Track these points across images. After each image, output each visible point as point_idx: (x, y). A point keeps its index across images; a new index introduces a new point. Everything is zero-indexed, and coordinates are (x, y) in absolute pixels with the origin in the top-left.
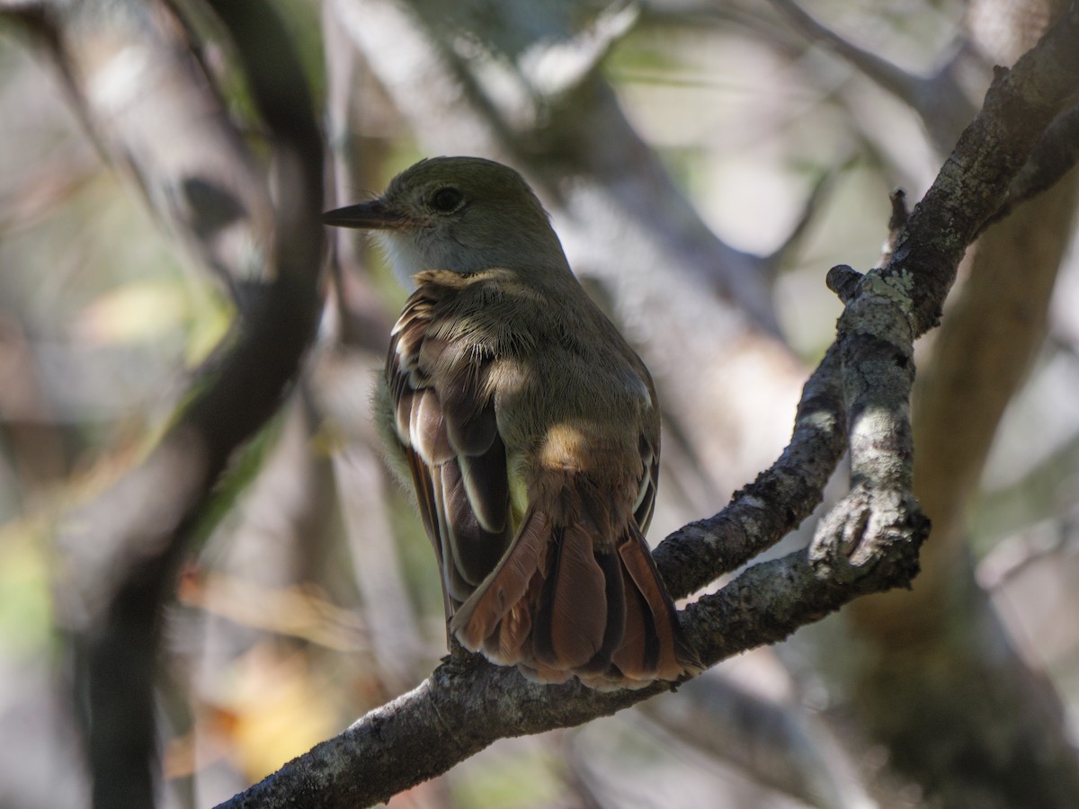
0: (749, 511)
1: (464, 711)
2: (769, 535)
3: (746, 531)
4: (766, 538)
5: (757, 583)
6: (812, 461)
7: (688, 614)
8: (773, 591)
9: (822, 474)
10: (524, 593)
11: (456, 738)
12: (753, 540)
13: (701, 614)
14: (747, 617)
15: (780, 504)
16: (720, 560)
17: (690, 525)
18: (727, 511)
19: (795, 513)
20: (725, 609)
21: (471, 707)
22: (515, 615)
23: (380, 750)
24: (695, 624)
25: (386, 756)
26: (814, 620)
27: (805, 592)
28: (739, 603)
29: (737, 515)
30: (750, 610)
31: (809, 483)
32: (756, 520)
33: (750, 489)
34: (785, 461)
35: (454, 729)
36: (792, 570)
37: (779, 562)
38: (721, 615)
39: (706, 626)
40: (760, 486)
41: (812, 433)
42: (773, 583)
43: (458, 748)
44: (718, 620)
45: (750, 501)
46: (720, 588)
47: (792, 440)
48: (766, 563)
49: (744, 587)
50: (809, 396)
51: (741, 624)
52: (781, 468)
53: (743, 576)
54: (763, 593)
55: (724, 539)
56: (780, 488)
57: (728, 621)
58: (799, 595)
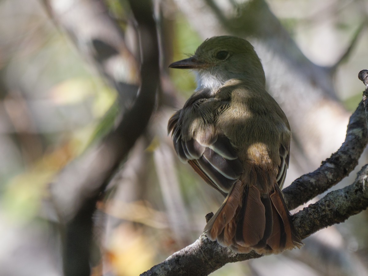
0: (328, 169)
1: (213, 252)
2: (337, 179)
3: (327, 177)
4: (335, 180)
5: (332, 199)
6: (353, 148)
7: (304, 212)
8: (339, 202)
9: (358, 154)
10: (234, 216)
11: (210, 263)
12: (330, 181)
13: (310, 212)
14: (328, 213)
15: (341, 166)
16: (317, 189)
17: (304, 175)
18: (319, 169)
19: (347, 169)
20: (319, 209)
21: (216, 251)
22: (230, 225)
23: (179, 268)
24: (307, 216)
25: (181, 271)
26: (356, 214)
27: (352, 202)
28: (325, 207)
29: (323, 171)
30: (329, 210)
31: (353, 157)
32: (331, 172)
33: (328, 160)
34: (343, 149)
35: (209, 259)
36: (346, 194)
37: (341, 190)
38: (318, 212)
39: (312, 217)
40: (332, 159)
41: (354, 137)
42: (339, 199)
43: (211, 267)
44: (317, 214)
45: (329, 165)
46: (317, 201)
47: (346, 140)
48: (336, 191)
49: (327, 200)
50: (352, 122)
51: (326, 216)
52: (341, 151)
53: (326, 196)
54: (335, 203)
55: (318, 180)
56: (341, 160)
57: (321, 215)
58: (349, 203)
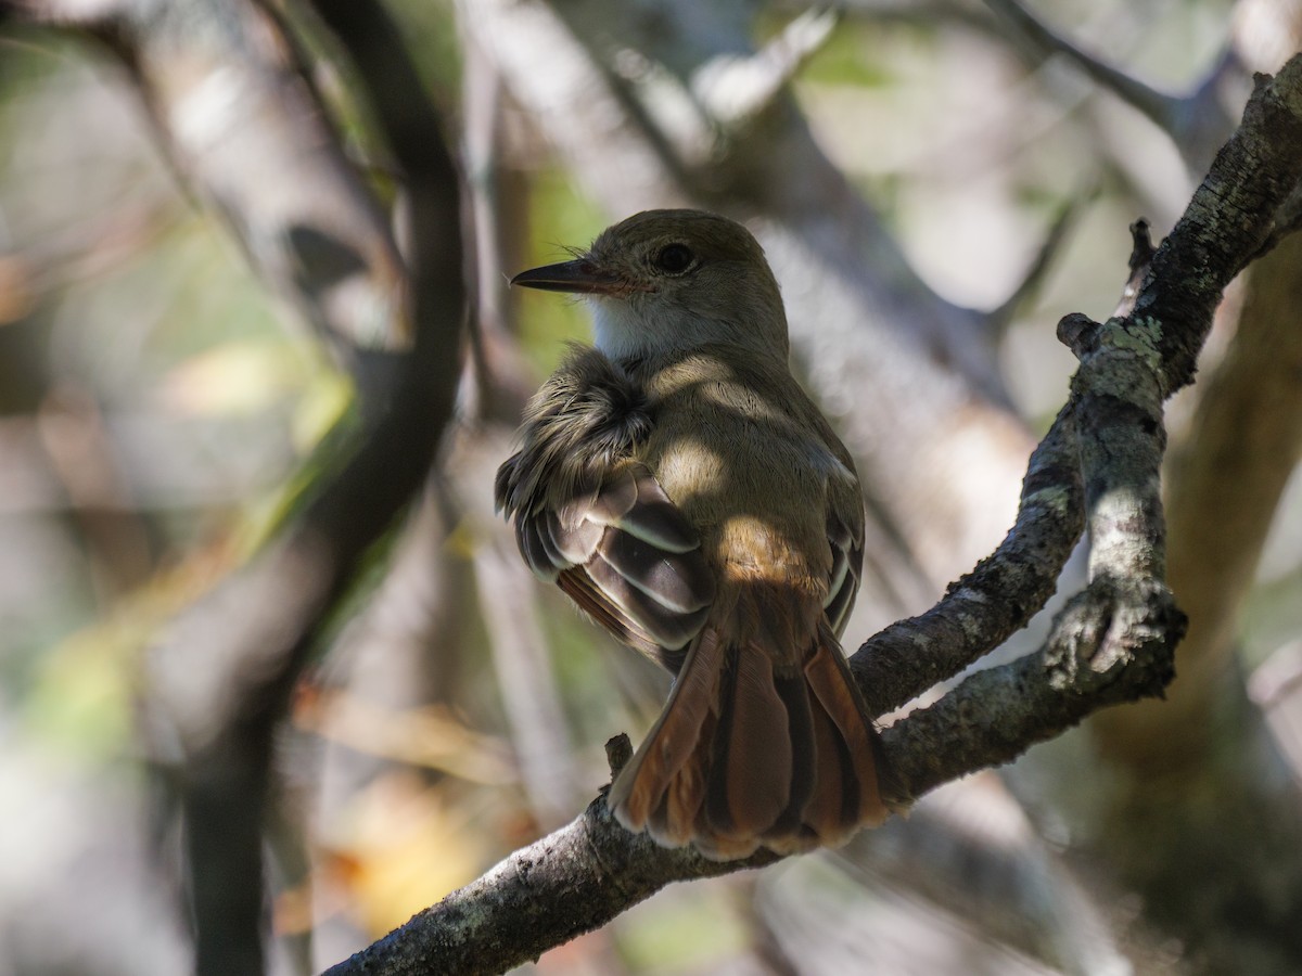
0: (967, 606)
1: (628, 850)
2: (992, 637)
3: (964, 630)
4: (989, 639)
5: (979, 694)
6: (1042, 545)
7: (897, 732)
8: (999, 703)
9: (1055, 561)
11: (618, 883)
12: (973, 641)
13: (913, 732)
14: (968, 734)
15: (1005, 598)
16: (934, 665)
17: (897, 624)
18: (940, 607)
19: (1023, 608)
20: (940, 725)
21: (637, 846)
23: (527, 899)
24: (905, 745)
25: (535, 906)
26: (1048, 737)
27: (1037, 703)
28: (958, 718)
29: (953, 612)
30: (971, 727)
31: (1039, 573)
32: (976, 617)
33: (967, 580)
34: (1011, 546)
35: (617, 872)
36: (1021, 678)
37: (1005, 668)
38: (937, 733)
39: (918, 746)
40: (980, 577)
41: (1042, 512)
42: (998, 694)
43: (621, 894)
44: (933, 739)
45: (968, 595)
46: (935, 701)
47: (1018, 521)
48: (989, 670)
49: (963, 699)
50: (1037, 468)
51: (960, 743)
52: (1005, 554)
53: (962, 686)
54: (987, 706)
55: (937, 640)
56: (1004, 579)
57: (945, 741)
58: (1030, 708)
